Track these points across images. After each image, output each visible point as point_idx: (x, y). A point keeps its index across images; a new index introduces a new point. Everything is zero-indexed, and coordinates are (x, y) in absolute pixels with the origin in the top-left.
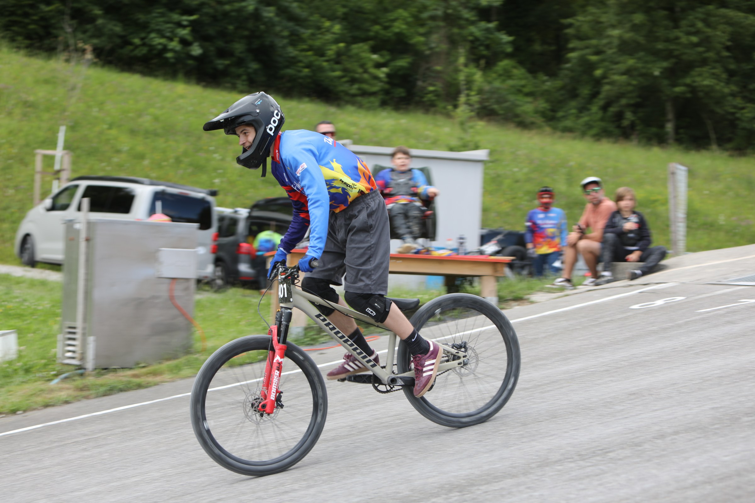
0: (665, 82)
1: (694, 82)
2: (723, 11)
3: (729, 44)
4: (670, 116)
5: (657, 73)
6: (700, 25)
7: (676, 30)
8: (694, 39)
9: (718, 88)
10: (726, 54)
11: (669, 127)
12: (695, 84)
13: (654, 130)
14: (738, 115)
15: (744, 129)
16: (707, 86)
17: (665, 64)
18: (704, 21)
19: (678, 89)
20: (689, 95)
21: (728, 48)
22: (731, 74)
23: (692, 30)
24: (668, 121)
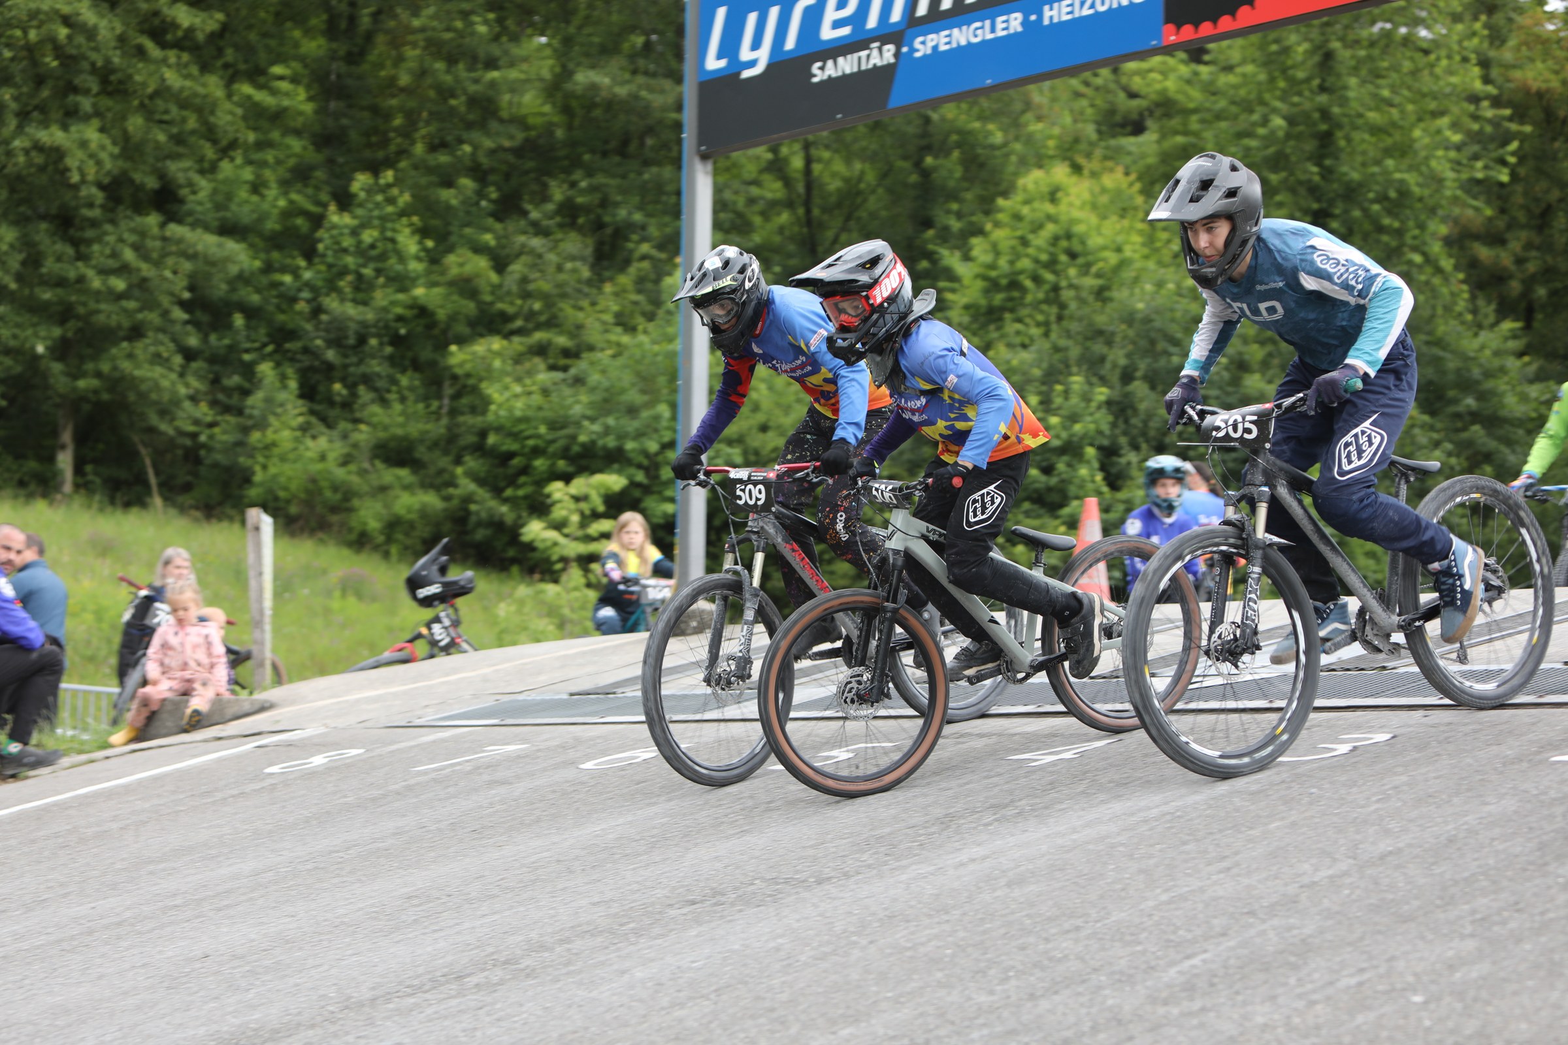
0: (57, 367)
1: (115, 368)
2: (174, 229)
3: (186, 295)
4: (67, 437)
5: (40, 349)
6: (129, 255)
7: (80, 264)
8: (119, 284)
9: (165, 383)
10: (179, 314)
11: (65, 461)
12: (117, 374)
13: (32, 465)
14: (203, 438)
15: (216, 465)
16: (143, 380)
17: (57, 332)
18: (136, 248)
19: (82, 384)
20: (105, 397)
21: (184, 305)
22: (189, 355)
23: (112, 263)
24: (63, 447)
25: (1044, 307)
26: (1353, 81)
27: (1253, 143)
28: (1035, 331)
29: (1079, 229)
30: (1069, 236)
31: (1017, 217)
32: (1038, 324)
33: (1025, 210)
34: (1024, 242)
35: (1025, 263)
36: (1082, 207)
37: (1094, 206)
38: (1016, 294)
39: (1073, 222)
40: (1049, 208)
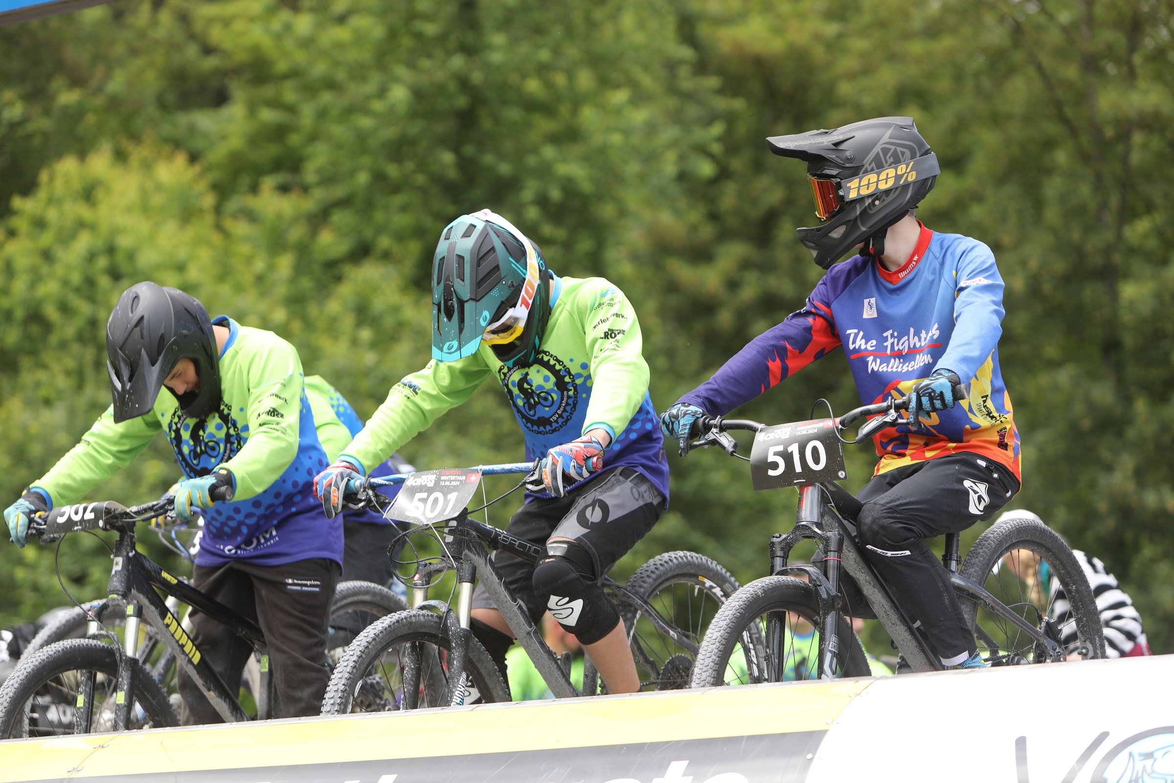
25: (75, 348)
26: (498, 39)
27: (366, 122)
28: (62, 382)
29: (124, 242)
30: (111, 250)
31: (40, 224)
32: (68, 373)
33: (52, 215)
34: (47, 256)
35: (50, 288)
36: (129, 210)
37: (145, 209)
38: (35, 329)
39: (115, 231)
40: (83, 211)
